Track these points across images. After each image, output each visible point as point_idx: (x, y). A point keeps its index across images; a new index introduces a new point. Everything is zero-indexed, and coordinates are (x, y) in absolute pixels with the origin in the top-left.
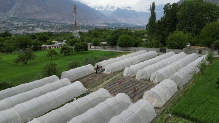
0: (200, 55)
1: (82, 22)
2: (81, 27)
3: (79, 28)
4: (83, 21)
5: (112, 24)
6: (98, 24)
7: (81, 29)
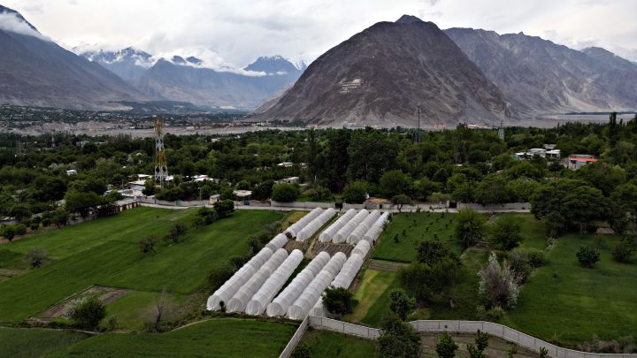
0: (382, 210)
1: (46, 98)
2: (47, 114)
3: (42, 119)
4: (49, 96)
5: (147, 105)
6: (101, 103)
7: (51, 122)
